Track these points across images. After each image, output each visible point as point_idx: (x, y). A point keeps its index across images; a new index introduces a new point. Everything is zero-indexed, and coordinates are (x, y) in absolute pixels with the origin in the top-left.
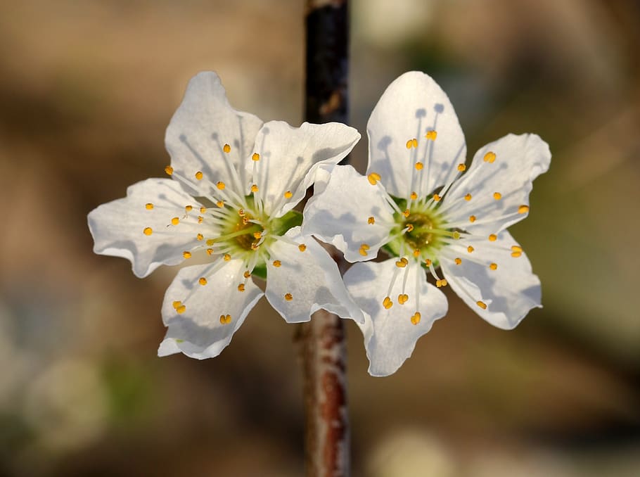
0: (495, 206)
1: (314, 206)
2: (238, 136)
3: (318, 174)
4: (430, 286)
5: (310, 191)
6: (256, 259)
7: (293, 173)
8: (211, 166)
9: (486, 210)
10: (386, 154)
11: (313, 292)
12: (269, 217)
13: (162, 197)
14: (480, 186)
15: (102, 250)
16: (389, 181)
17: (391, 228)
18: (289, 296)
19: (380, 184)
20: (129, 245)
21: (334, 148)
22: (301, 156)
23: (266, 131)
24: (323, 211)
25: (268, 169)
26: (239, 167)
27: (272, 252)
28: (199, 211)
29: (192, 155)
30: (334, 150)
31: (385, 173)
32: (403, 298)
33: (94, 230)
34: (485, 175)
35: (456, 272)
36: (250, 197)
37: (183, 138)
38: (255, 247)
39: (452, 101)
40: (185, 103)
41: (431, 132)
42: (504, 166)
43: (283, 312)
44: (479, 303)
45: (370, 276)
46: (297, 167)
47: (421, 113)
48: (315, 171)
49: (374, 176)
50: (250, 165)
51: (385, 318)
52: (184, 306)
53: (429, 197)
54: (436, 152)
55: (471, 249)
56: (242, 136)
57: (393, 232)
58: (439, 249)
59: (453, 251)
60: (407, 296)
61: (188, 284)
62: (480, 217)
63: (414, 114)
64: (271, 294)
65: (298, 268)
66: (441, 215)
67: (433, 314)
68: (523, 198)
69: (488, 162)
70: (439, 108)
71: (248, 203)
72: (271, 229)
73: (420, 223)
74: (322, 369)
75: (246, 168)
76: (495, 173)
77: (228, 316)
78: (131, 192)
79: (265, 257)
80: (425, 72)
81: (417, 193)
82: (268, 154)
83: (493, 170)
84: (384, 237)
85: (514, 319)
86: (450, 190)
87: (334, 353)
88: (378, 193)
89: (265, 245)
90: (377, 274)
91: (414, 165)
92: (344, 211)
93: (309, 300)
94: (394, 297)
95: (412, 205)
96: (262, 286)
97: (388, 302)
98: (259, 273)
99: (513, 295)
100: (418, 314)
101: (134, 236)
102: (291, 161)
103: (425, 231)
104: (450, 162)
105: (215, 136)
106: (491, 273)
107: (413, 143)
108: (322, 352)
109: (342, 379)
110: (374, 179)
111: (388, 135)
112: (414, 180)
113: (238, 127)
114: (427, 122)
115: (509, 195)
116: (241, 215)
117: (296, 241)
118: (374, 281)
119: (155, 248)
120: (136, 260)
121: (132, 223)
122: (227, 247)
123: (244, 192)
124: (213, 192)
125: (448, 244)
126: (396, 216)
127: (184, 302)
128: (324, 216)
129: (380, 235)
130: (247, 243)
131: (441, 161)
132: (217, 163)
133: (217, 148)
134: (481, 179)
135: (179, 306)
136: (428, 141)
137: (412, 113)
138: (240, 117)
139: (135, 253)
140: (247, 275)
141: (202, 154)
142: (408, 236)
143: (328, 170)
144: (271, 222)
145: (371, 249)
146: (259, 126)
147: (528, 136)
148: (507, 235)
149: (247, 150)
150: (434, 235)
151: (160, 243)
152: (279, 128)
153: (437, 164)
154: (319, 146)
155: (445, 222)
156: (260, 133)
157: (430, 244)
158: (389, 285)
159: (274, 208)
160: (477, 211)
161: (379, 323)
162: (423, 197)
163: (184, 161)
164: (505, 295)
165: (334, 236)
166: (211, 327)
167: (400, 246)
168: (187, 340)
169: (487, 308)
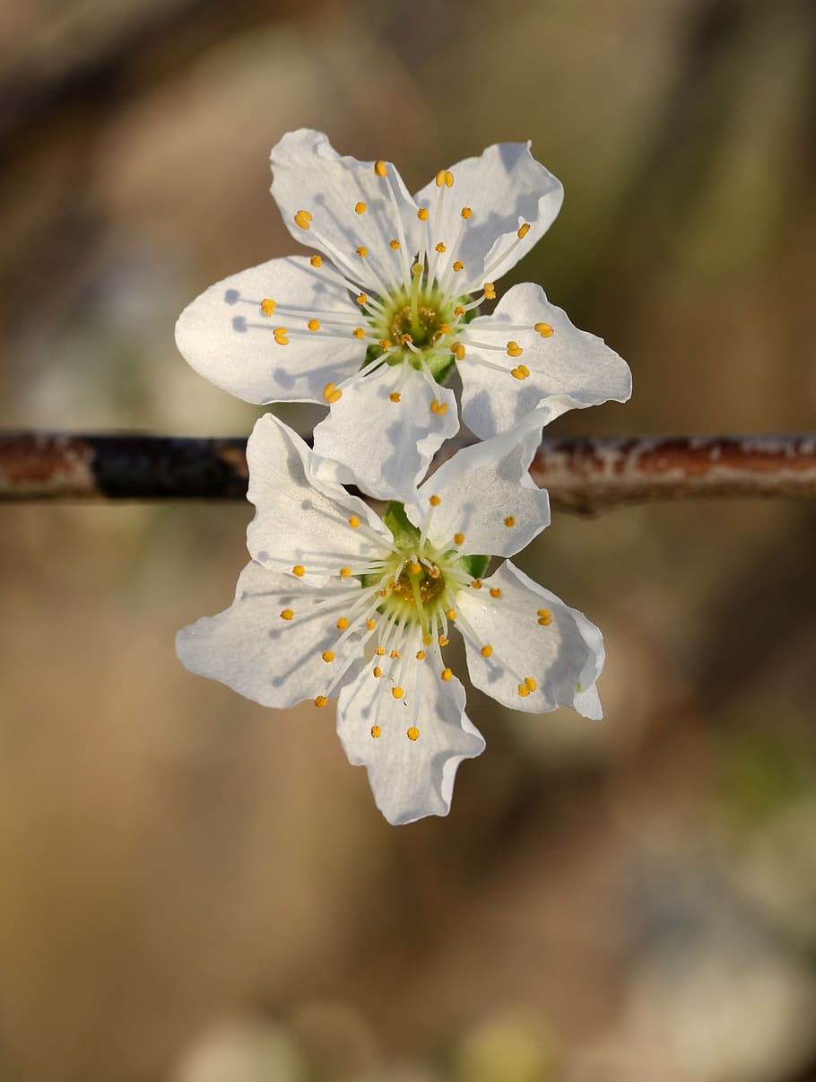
0: (380, 213)
1: (375, 484)
2: (274, 599)
3: (325, 477)
4: (497, 310)
5: (353, 490)
6: (457, 572)
7: (327, 515)
8: (320, 639)
9: (386, 226)
10: (300, 376)
11: (505, 485)
12: (394, 552)
13: (366, 713)
14: (350, 235)
15: (445, 803)
16: (339, 371)
17: (411, 367)
18: (509, 522)
19: (342, 384)
20: (438, 762)
21: (287, 454)
22: (300, 503)
23: (264, 556)
24: (383, 470)
25: (322, 554)
26: (320, 598)
27: (444, 547)
28: (383, 657)
29: (303, 668)
30: (290, 453)
31: (327, 378)
32: (513, 350)
33: (414, 815)
34: (332, 227)
35: (477, 271)
36: (364, 580)
37: (278, 682)
38: (434, 572)
39: (221, 277)
40: (223, 679)
41: (265, 308)
42: (319, 199)
43: (535, 531)
44: (520, 236)
45: (482, 400)
46: (317, 510)
47: (239, 324)
48: (321, 483)
49: (328, 393)
50: (314, 580)
51: (546, 378)
52: (526, 679)
53: (365, 312)
54: (297, 303)
55: (440, 248)
56: (273, 593)
57: (417, 366)
58: (442, 296)
59: (445, 276)
60: (510, 343)
61: (495, 674)
62: (395, 233)
63: (241, 335)
64: (508, 548)
65: (469, 509)
66: (392, 294)
67: (540, 305)
68: (366, 170)
69: (310, 223)
70: (232, 297)
71: (373, 583)
72: (410, 549)
73: (406, 325)
74: (634, 475)
75: (320, 587)
76: (329, 212)
77: (539, 613)
78: (359, 760)
79: (454, 558)
80: (177, 318)
81: (355, 329)
82: (299, 553)
83: (326, 216)
84: (423, 378)
85: (548, 184)
86: (354, 280)
87: (609, 455)
88: (357, 387)
89: (435, 558)
90: (480, 389)
91: (312, 334)
92: (384, 438)
93: (516, 491)
94: (511, 363)
95: (376, 336)
96: (497, 561)
97: (520, 372)
98: (480, 567)
99: (513, 184)
100: (537, 327)
101: (424, 756)
102: (309, 519)
103: (417, 318)
104: (314, 280)
105: (275, 634)
106: (480, 219)
107: (279, 335)
108: (608, 475)
109: (648, 444)
110: (332, 394)
111: (270, 373)
112: (339, 333)
113: (261, 598)
114: (252, 315)
115: (363, 192)
116: (388, 594)
117: (426, 511)
118: (491, 394)
119: (442, 723)
120: (460, 753)
121: (406, 758)
122: (438, 614)
123: (355, 589)
124: (355, 637)
125: (436, 282)
126: (392, 362)
127: (520, 680)
128: (392, 470)
129: (421, 384)
130: (433, 586)
131: (311, 295)
132: (315, 631)
133: (292, 630)
134: (339, 234)
135: (526, 687)
136: (277, 313)
137: (238, 337)
138: (245, 596)
139: (450, 754)
140: (479, 586)
141: (302, 654)
142: (423, 343)
143: (320, 463)
144: (399, 548)
145: (438, 398)
146: (257, 567)
147: (274, 164)
148: (422, 194)
149: (294, 585)
150: (422, 304)
151: (435, 716)
152: (258, 536)
153: (316, 300)
154: (285, 477)
155: (403, 288)
156: (267, 565)
157: (436, 310)
158: (498, 372)
159: (378, 545)
160: (386, 238)
161: (554, 386)
162: (365, 320)
163: (311, 680)
164: (513, 197)
165: (419, 455)
166: (559, 639)
167: (438, 355)
168: (578, 676)
169: (528, 223)
